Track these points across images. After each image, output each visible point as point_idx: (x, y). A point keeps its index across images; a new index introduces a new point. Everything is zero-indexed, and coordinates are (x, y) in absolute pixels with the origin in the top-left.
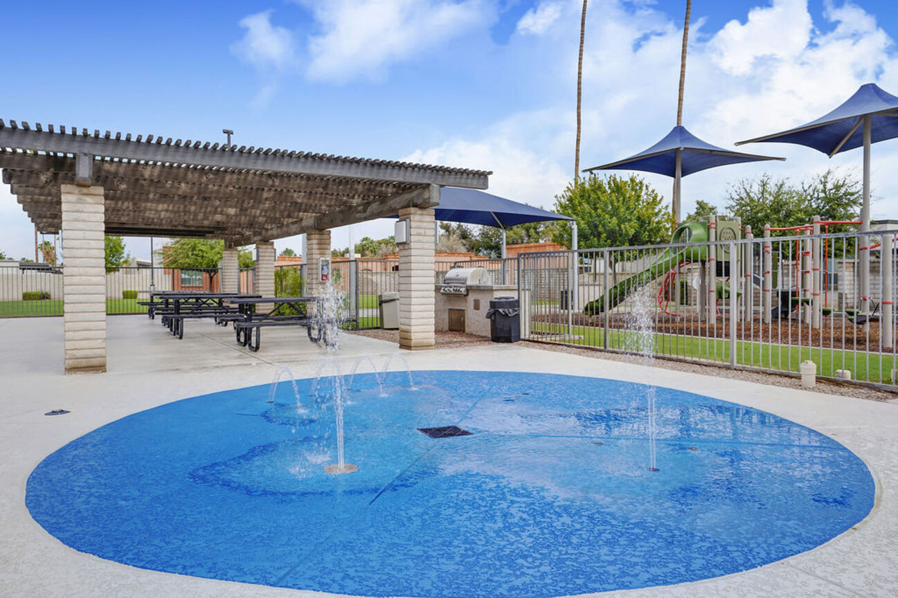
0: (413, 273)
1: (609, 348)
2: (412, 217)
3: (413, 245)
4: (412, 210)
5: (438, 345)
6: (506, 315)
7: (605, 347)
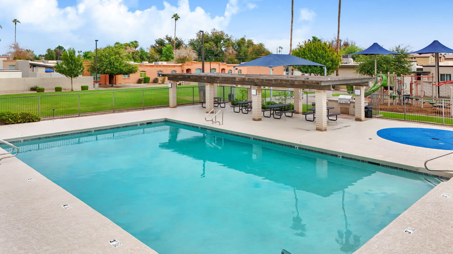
0: (362, 103)
1: (406, 120)
2: (361, 89)
3: (362, 96)
7: (405, 119)
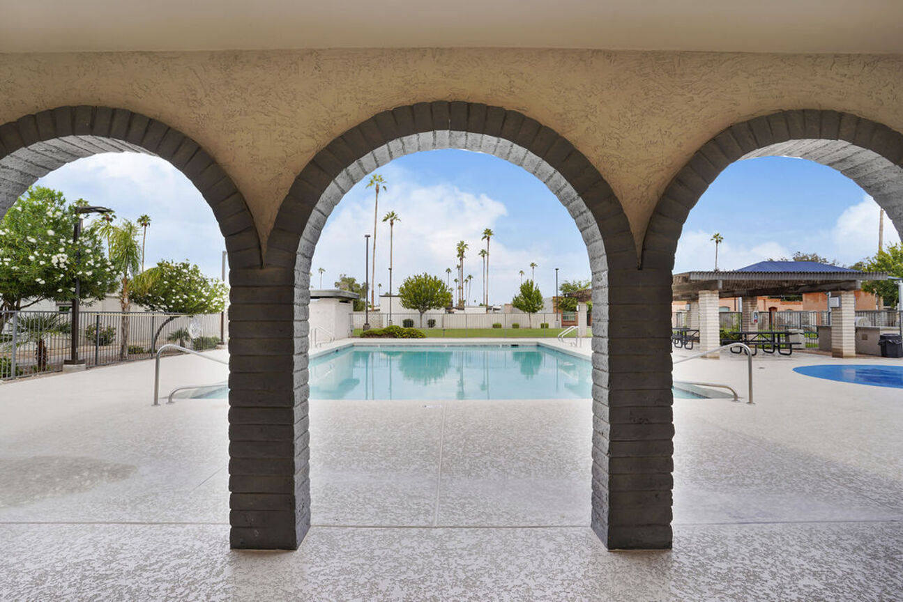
0: (843, 322)
2: (842, 295)
3: (843, 308)
4: (842, 292)
5: (856, 357)
6: (894, 343)
